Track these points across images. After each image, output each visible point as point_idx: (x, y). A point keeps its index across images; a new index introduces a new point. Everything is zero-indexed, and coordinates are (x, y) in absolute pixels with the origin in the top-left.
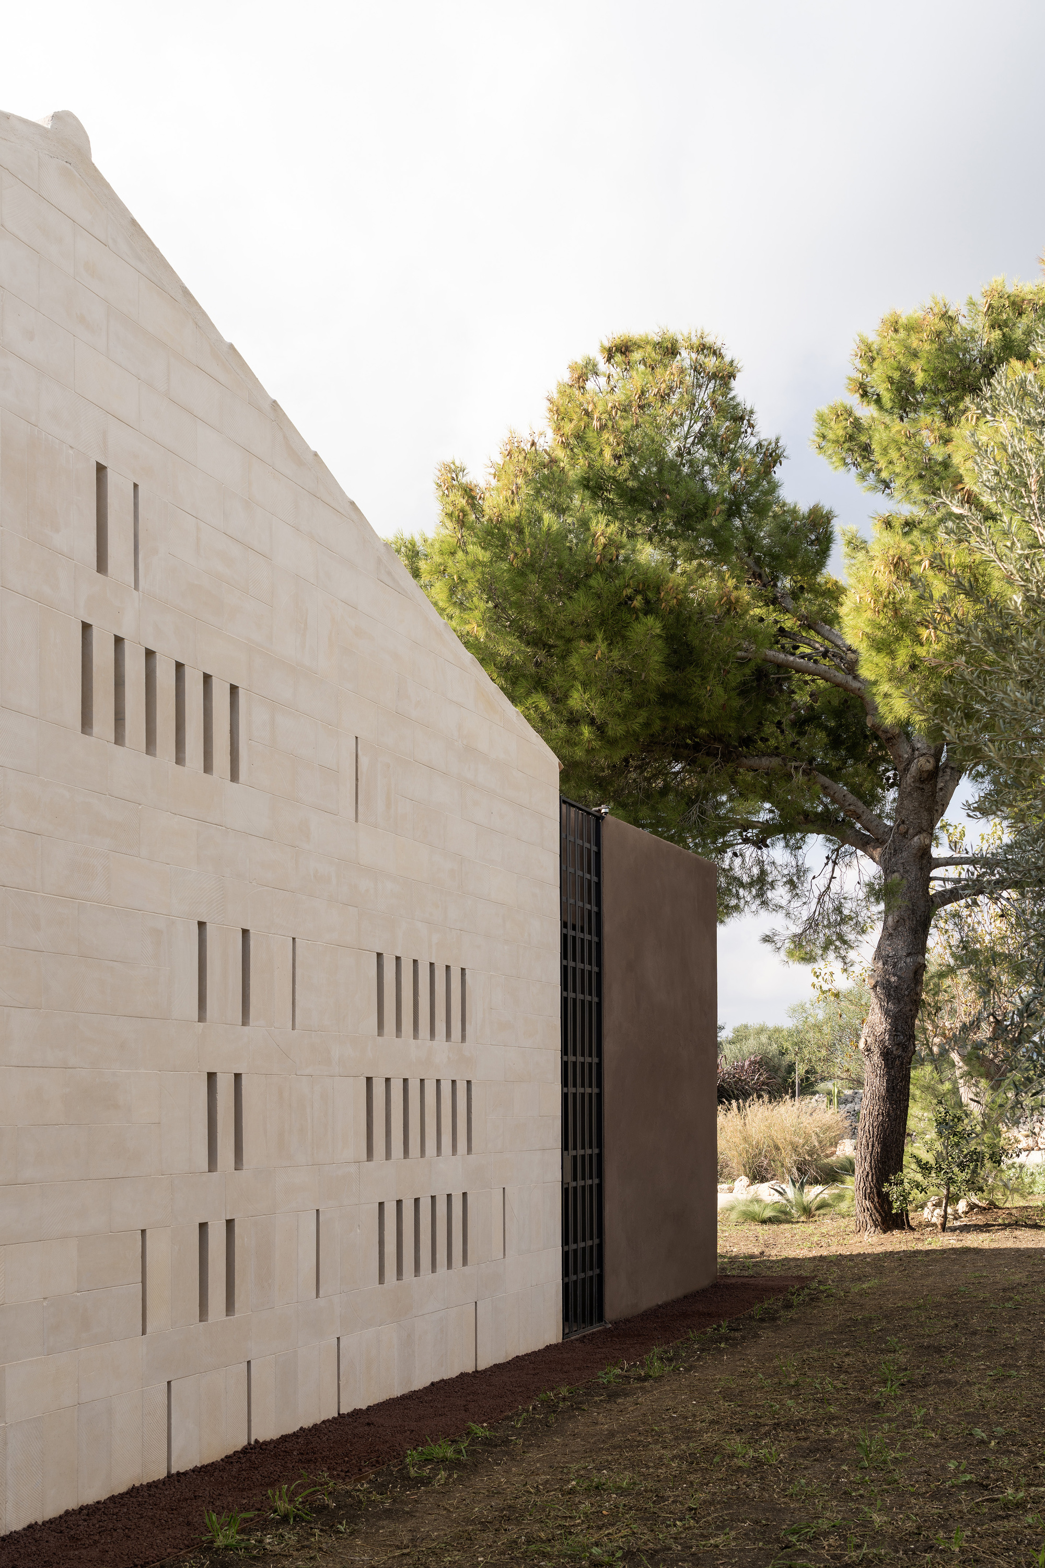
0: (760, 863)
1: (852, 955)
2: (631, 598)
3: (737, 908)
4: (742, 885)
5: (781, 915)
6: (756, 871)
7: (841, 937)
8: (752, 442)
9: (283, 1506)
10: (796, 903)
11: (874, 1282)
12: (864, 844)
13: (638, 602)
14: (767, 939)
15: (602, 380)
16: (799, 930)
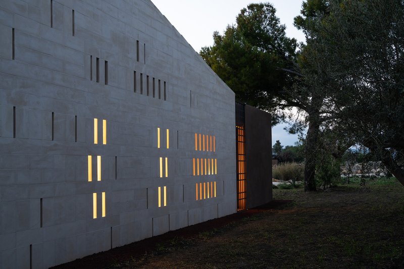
0: (283, 113)
1: (303, 132)
2: (253, 58)
3: (278, 122)
4: (279, 117)
5: (288, 124)
6: (282, 114)
7: (300, 129)
8: (279, 25)
9: (173, 243)
10: (291, 121)
11: (306, 202)
12: (305, 109)
13: (255, 59)
14: (285, 129)
15: (248, 13)
16: (291, 127)
